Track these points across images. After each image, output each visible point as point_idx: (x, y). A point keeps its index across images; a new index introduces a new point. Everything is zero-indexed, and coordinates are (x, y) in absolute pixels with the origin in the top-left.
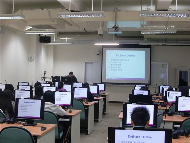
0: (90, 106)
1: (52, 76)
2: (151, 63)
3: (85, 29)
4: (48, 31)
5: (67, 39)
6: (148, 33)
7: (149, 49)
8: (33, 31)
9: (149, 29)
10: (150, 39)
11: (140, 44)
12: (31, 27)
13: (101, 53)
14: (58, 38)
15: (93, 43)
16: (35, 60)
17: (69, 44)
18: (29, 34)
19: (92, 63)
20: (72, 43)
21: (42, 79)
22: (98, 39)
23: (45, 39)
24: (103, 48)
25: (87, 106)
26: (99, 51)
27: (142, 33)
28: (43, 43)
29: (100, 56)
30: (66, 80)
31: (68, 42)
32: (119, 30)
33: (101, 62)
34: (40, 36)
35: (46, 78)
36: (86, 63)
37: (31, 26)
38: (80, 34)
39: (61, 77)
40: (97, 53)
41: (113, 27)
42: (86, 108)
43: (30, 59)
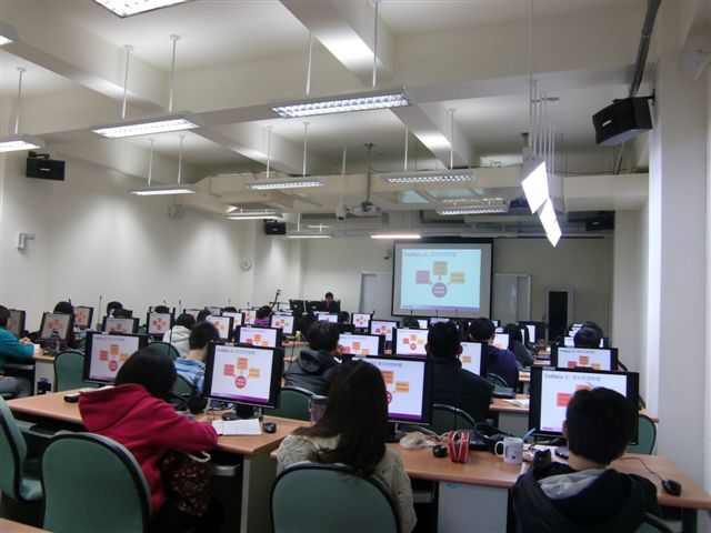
1: (290, 301)
4: (267, 213)
5: (320, 227)
7: (490, 245)
8: (242, 214)
11: (462, 235)
13: (392, 255)
14: (306, 225)
15: (369, 235)
16: (252, 270)
17: (326, 237)
18: (237, 218)
19: (374, 275)
20: (332, 235)
23: (274, 229)
24: (396, 245)
26: (389, 252)
27: (440, 213)
29: (390, 261)
31: (323, 233)
32: (370, 208)
33: (392, 273)
34: (267, 222)
36: (363, 275)
37: (234, 205)
39: (306, 301)
40: (385, 255)
41: (362, 204)
43: (244, 267)
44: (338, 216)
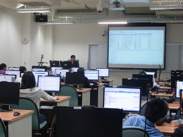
0: (84, 92)
1: (50, 61)
2: (167, 44)
3: (87, 6)
4: (42, 9)
5: (67, 17)
6: (160, 9)
8: (25, 9)
9: (159, 5)
10: (164, 16)
11: (152, 22)
12: (22, 5)
13: (107, 34)
14: (56, 16)
15: (97, 22)
16: (29, 43)
17: (69, 23)
18: (22, 12)
19: (97, 45)
20: (73, 22)
21: (39, 64)
22: (103, 18)
23: (41, 19)
24: (110, 28)
25: (81, 93)
26: (105, 32)
27: (151, 9)
28: (39, 23)
29: (106, 37)
30: (66, 65)
31: (68, 21)
32: (120, 6)
33: (107, 44)
34: (36, 14)
35: (43, 63)
36: (90, 46)
38: (81, 12)
39: (61, 61)
40: (103, 34)
41: (114, 3)
42: (80, 95)
43: (24, 41)
44: (98, 10)
